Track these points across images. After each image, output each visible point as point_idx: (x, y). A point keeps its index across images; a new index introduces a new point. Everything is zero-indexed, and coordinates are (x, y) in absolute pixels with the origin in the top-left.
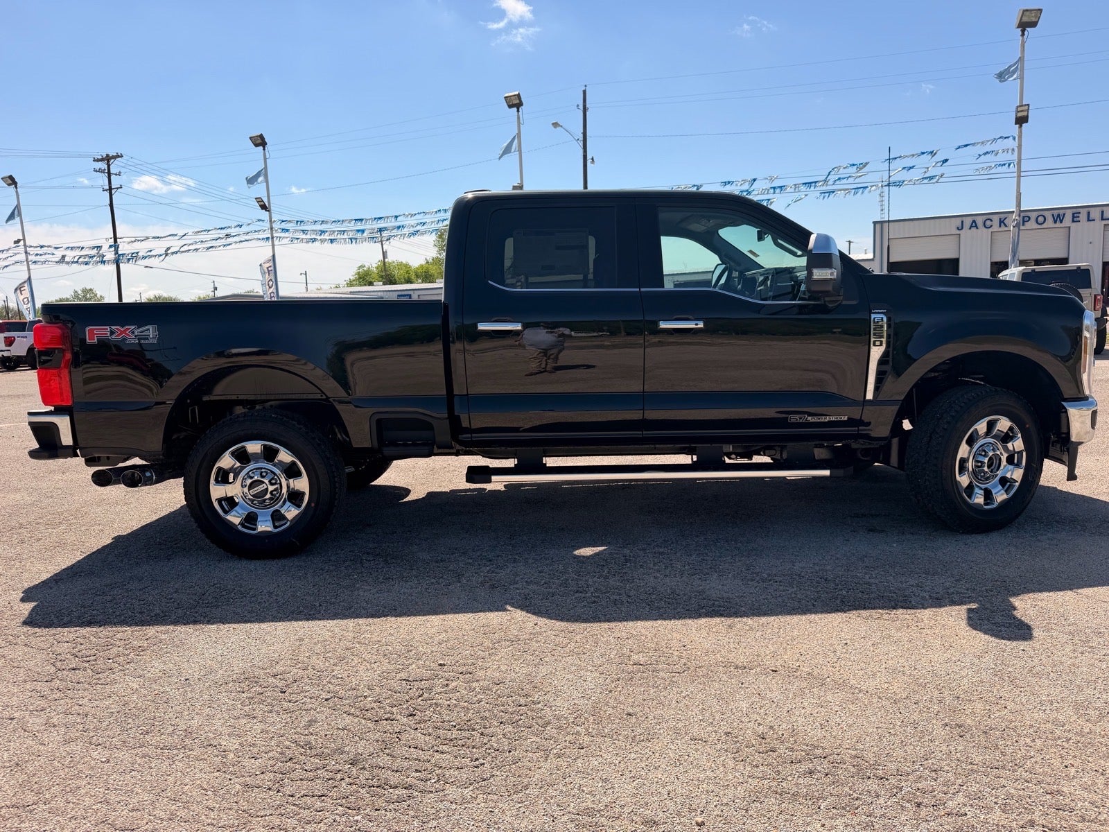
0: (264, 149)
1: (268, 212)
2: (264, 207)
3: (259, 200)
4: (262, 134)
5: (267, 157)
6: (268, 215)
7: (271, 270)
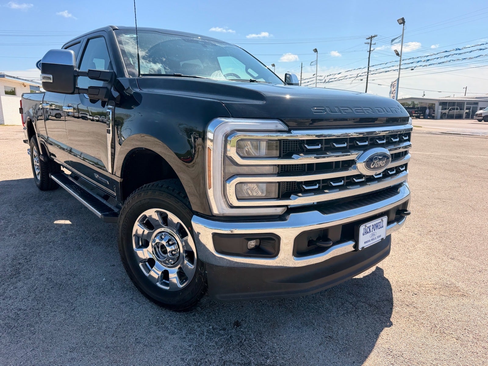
0: (404, 25)
1: (400, 57)
2: (398, 54)
3: (396, 51)
4: (403, 18)
5: (405, 29)
6: (400, 58)
7: (395, 85)
